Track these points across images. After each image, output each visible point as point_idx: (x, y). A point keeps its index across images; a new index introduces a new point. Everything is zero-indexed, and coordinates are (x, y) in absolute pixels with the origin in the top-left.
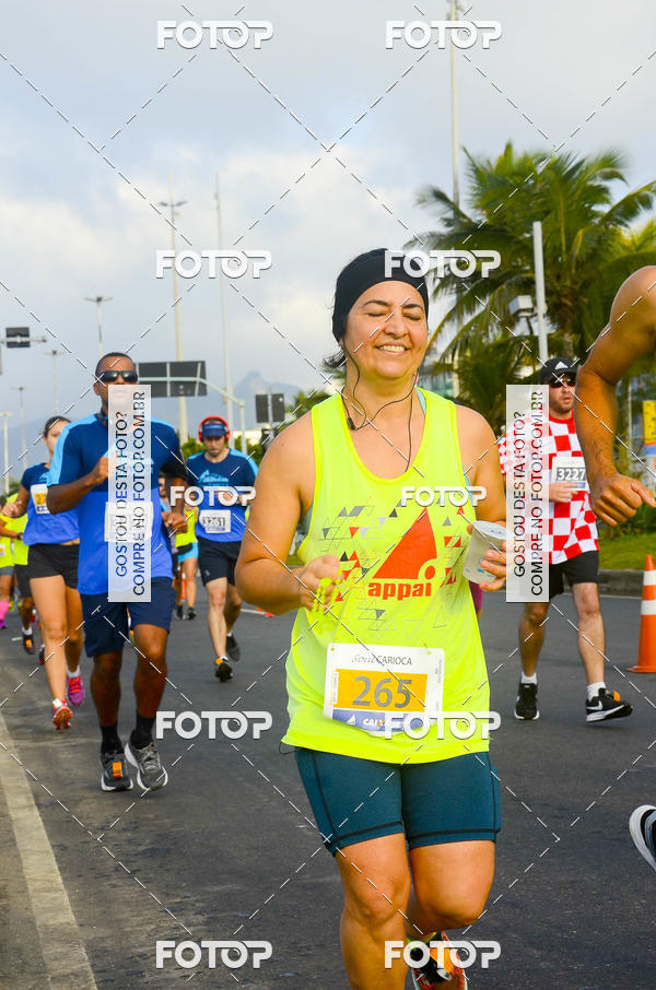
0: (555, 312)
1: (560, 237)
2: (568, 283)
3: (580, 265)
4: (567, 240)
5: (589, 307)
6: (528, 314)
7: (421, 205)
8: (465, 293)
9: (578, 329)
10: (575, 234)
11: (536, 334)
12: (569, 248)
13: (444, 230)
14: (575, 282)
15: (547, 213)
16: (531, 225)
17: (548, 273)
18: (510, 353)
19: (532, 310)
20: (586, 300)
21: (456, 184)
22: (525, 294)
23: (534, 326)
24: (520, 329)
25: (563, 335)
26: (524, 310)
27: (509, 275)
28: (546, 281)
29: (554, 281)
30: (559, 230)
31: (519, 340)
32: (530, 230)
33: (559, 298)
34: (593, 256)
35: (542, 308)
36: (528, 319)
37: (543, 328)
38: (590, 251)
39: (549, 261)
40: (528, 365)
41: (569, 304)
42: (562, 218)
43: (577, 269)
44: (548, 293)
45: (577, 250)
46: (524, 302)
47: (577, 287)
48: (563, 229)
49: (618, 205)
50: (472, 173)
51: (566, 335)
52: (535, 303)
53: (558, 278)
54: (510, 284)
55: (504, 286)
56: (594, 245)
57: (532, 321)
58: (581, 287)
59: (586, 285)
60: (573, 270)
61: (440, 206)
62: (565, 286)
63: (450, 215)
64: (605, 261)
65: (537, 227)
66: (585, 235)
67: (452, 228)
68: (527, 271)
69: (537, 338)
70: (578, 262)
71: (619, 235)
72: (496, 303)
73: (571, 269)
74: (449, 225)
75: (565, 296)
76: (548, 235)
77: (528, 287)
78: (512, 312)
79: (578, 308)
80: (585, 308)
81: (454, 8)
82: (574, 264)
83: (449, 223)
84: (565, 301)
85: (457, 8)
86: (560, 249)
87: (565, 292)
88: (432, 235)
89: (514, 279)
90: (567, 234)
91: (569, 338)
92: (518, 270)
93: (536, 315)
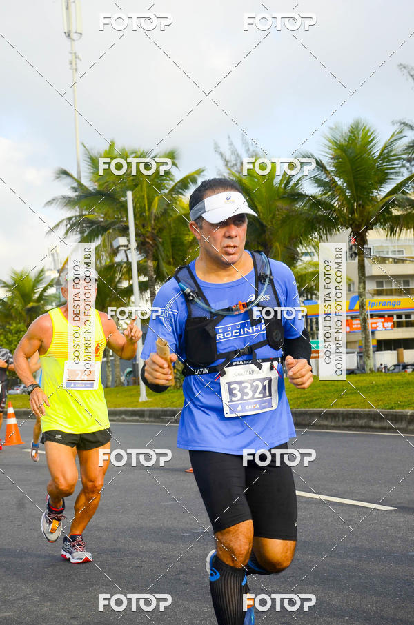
0: (142, 247)
1: (143, 201)
2: (150, 229)
3: (157, 219)
4: (148, 203)
5: (163, 244)
6: (125, 248)
7: (57, 180)
8: (86, 234)
9: (156, 258)
10: (153, 199)
11: (130, 260)
12: (149, 208)
13: (72, 194)
14: (153, 229)
15: (136, 186)
16: (126, 193)
17: (137, 222)
18: (115, 272)
19: (127, 246)
20: (161, 240)
21: (78, 166)
22: (123, 236)
23: (129, 256)
24: (120, 258)
25: (146, 262)
26: (122, 246)
27: (113, 224)
28: (136, 228)
29: (141, 228)
30: (144, 196)
31: (119, 264)
32: (125, 196)
33: (144, 239)
34: (165, 213)
35: (134, 245)
36: (125, 251)
37: (135, 257)
38: (163, 211)
39: (138, 215)
40: (126, 280)
41: (151, 242)
42: (145, 189)
43: (155, 221)
44: (137, 235)
45: (155, 210)
46: (122, 241)
47: (155, 232)
48: (146, 196)
49: (179, 182)
50: (88, 160)
51: (149, 261)
52: (129, 241)
53: (143, 226)
54: (114, 229)
55: (111, 231)
56: (165, 206)
57: (128, 252)
58: (157, 232)
59: (161, 230)
60: (153, 222)
61: (68, 180)
62: (147, 231)
63: (75, 185)
64: (171, 216)
65: (129, 194)
66: (159, 200)
67: (77, 193)
68: (123, 221)
69: (131, 263)
70: (155, 217)
71: (180, 201)
72: (106, 241)
73: (151, 221)
74: (76, 191)
75: (148, 237)
76: (136, 200)
77: (124, 231)
78: (115, 247)
79: (156, 245)
80: (160, 245)
81: (74, 57)
82: (153, 217)
83: (75, 190)
84: (148, 240)
85: (76, 57)
86: (144, 207)
87: (148, 235)
88: (64, 197)
89: (116, 226)
90: (148, 199)
91: (150, 263)
92: (118, 221)
93: (130, 249)
